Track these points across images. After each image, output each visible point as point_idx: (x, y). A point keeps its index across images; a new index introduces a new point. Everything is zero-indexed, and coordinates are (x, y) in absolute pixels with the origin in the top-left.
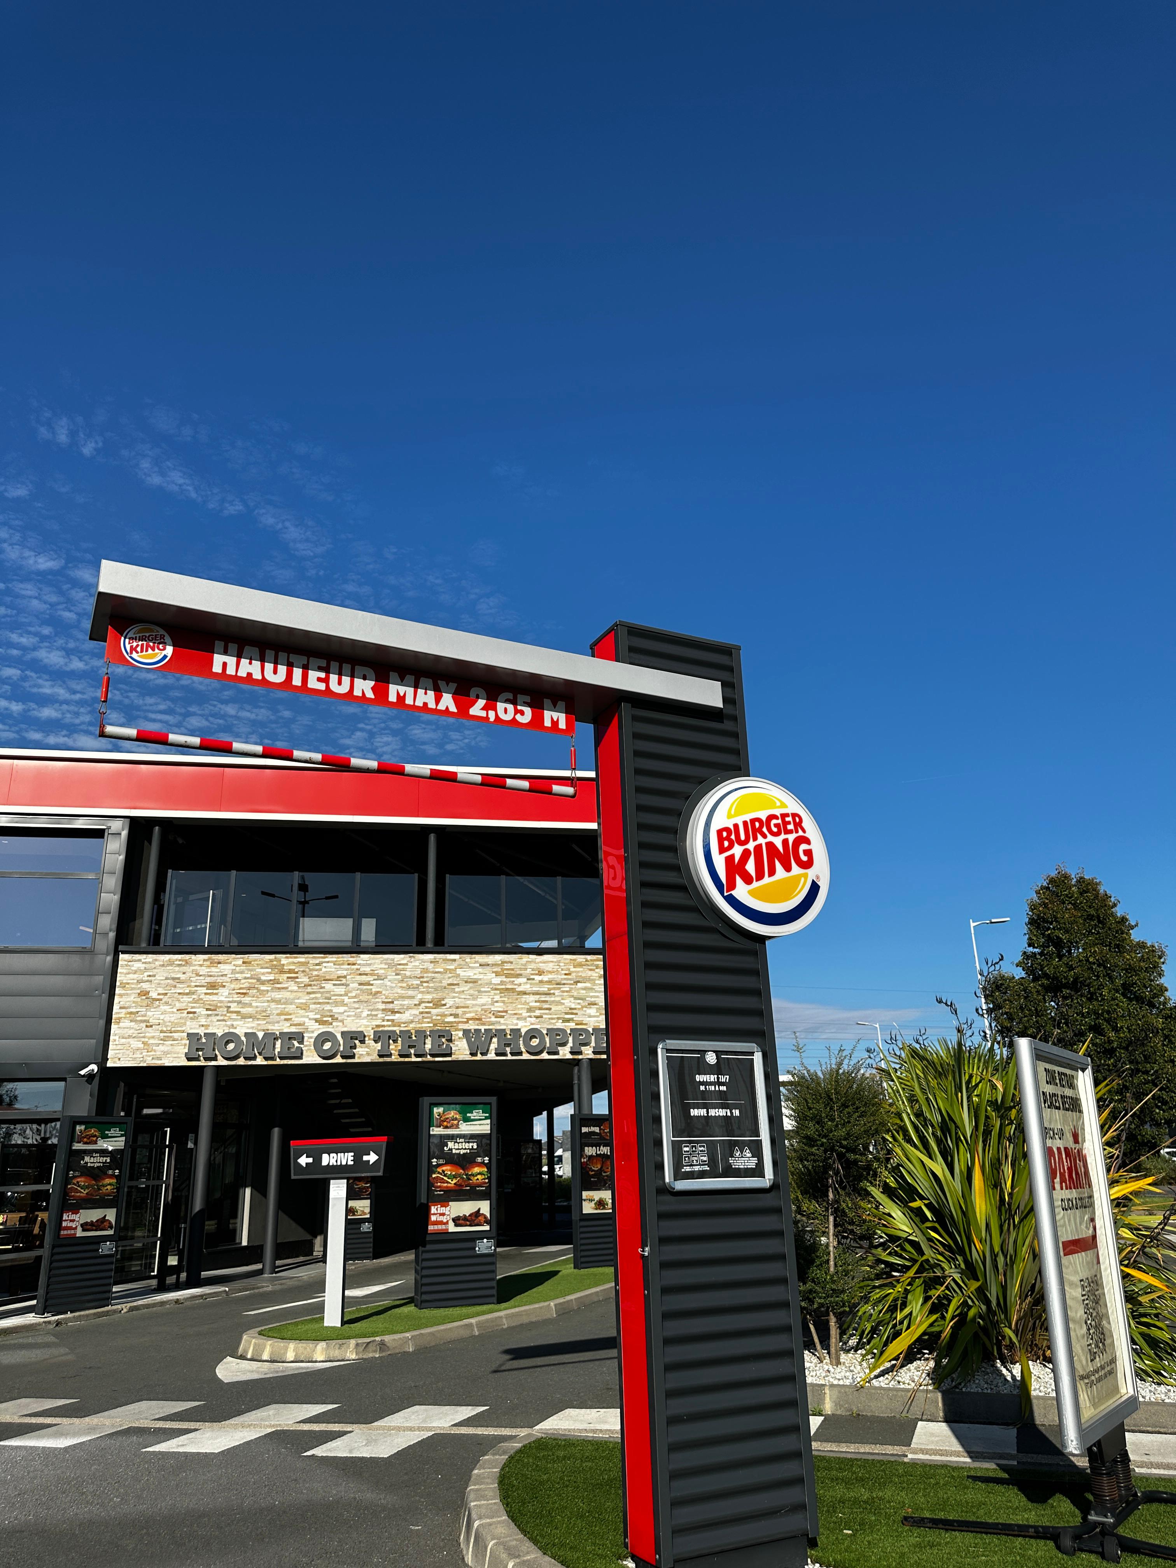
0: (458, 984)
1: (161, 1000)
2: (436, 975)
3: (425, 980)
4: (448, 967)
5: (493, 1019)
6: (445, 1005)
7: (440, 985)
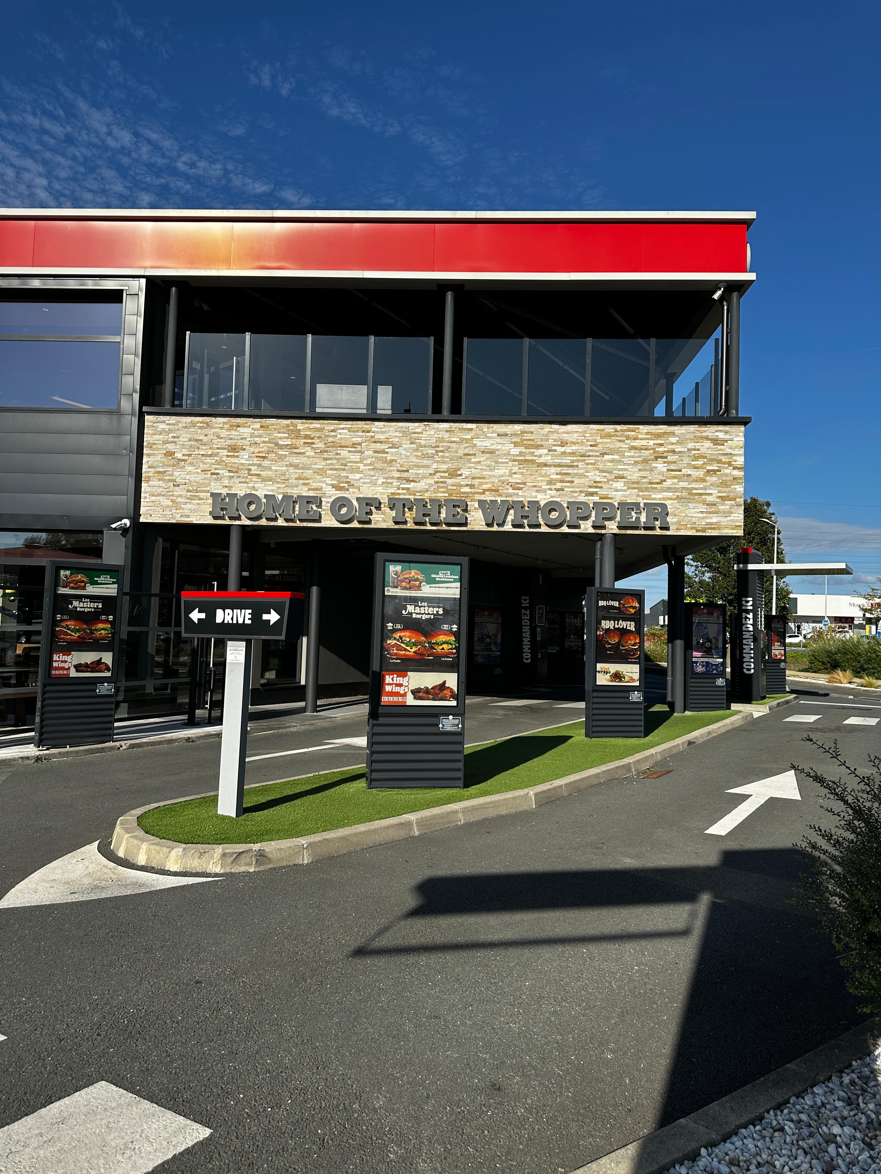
0: (474, 455)
1: (186, 460)
2: (452, 444)
3: (440, 449)
4: (464, 437)
5: (511, 491)
6: (461, 475)
7: (456, 454)
